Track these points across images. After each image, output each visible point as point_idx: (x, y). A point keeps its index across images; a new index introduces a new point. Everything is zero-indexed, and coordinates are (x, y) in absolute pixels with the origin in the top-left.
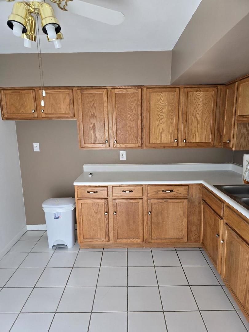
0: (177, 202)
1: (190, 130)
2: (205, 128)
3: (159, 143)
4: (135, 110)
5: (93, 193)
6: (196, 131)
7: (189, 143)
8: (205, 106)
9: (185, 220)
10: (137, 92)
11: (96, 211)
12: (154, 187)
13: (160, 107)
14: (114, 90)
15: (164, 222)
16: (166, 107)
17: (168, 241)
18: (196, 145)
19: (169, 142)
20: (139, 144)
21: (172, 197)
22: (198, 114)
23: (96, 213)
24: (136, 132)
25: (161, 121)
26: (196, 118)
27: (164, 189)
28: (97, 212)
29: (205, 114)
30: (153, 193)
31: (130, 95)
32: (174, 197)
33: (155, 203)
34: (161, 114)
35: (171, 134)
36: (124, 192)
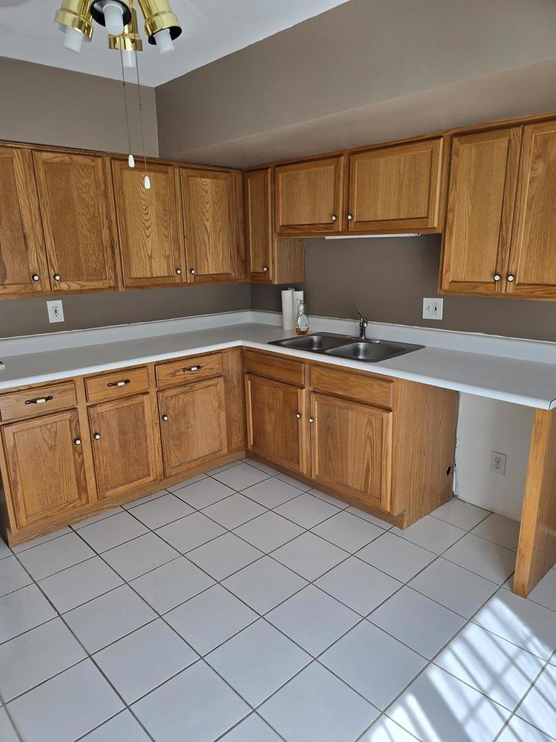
0: (208, 386)
1: (198, 250)
2: (220, 247)
3: (149, 278)
4: (94, 205)
5: (44, 400)
6: (208, 253)
7: (200, 275)
8: (216, 206)
9: (223, 415)
10: (93, 164)
11: (51, 443)
12: (169, 366)
13: (143, 202)
14: (39, 153)
15: (190, 430)
16: (154, 202)
17: (199, 462)
18: (211, 279)
19: (166, 275)
20: (112, 282)
21: (200, 377)
22: (208, 220)
23: (52, 448)
24: (101, 255)
25: (148, 233)
26: (206, 227)
27: (186, 366)
28: (55, 445)
29: (218, 221)
30: (167, 378)
31: (78, 170)
32: (202, 379)
33: (172, 397)
34: (147, 217)
35: (167, 258)
36: (112, 387)
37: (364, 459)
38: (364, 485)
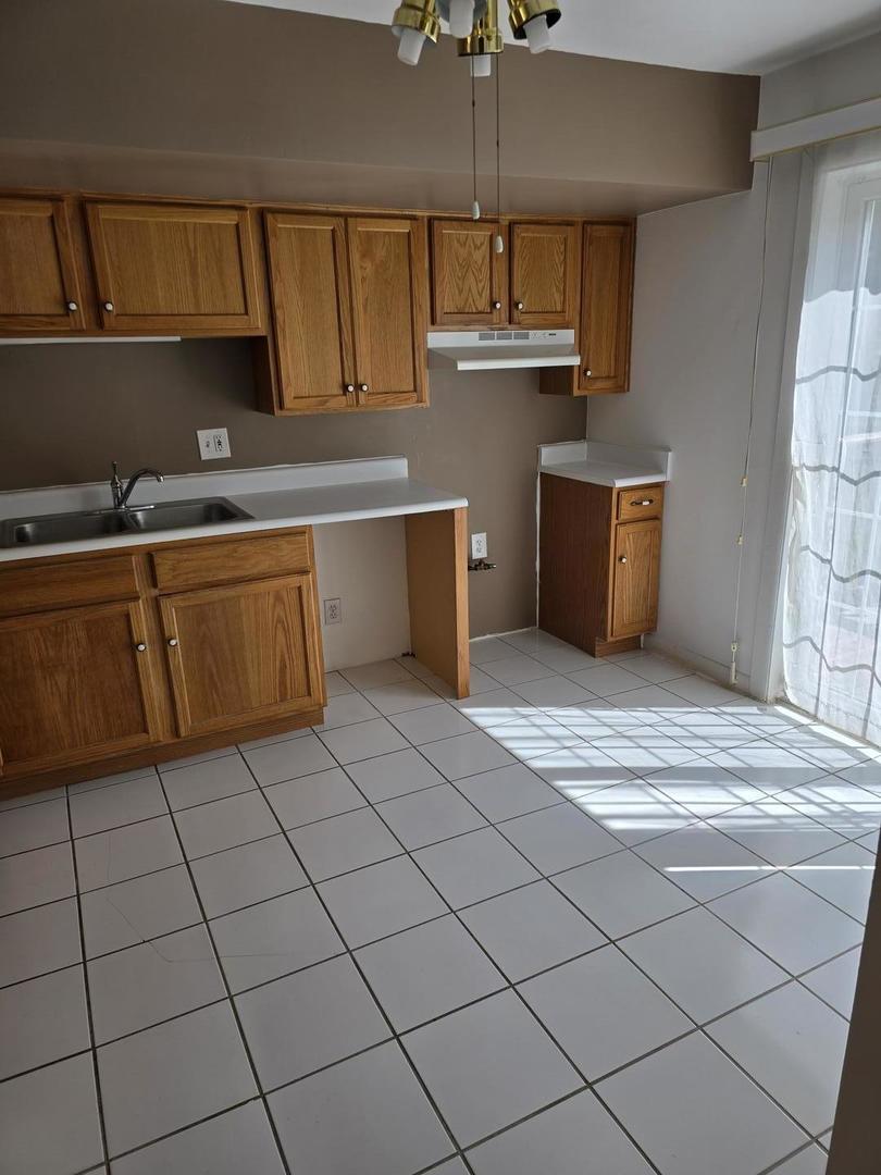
37: (275, 655)
38: (280, 691)
